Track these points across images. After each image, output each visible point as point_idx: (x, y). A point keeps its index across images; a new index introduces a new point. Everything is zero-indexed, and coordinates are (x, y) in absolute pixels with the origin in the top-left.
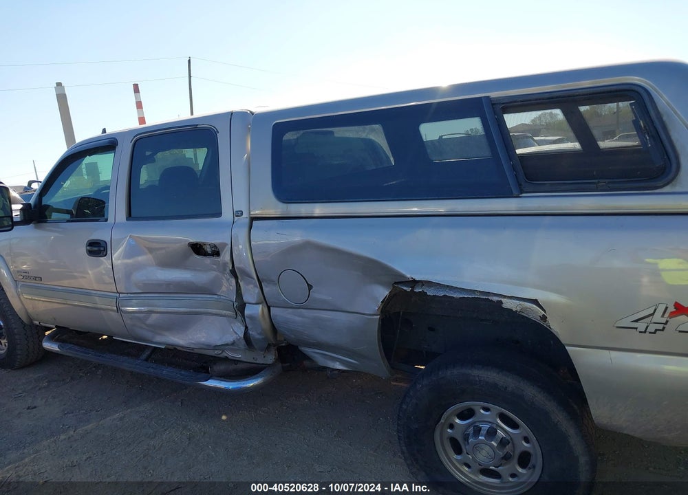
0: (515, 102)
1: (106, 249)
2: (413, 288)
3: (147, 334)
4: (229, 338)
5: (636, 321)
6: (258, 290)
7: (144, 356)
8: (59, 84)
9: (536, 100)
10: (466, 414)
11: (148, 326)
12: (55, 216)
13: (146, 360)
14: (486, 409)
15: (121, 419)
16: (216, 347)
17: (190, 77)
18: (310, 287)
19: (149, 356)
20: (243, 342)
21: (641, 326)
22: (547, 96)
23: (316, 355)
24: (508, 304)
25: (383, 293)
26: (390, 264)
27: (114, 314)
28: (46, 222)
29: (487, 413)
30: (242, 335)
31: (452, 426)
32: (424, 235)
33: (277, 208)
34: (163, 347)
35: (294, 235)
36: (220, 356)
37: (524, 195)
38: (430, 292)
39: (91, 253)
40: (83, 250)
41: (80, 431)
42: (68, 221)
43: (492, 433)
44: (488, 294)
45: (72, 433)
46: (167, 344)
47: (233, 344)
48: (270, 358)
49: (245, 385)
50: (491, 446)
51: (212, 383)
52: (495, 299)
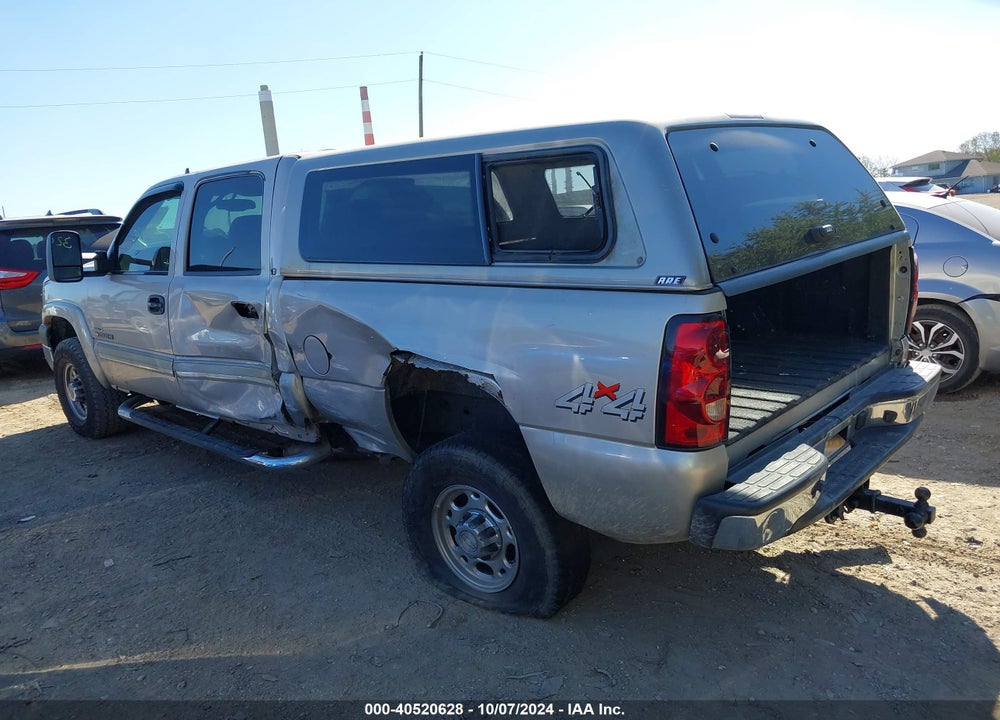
0: (501, 161)
1: (163, 305)
2: (407, 360)
3: (203, 403)
4: (271, 412)
5: (570, 401)
6: (289, 357)
7: (207, 429)
8: (264, 88)
9: (528, 158)
10: (461, 501)
11: (201, 392)
12: (133, 267)
13: (208, 433)
14: (477, 495)
15: (170, 494)
16: (262, 420)
17: (421, 80)
18: (330, 356)
19: (213, 429)
20: (282, 415)
21: (574, 405)
22: (526, 155)
23: (357, 436)
24: (473, 379)
25: (384, 363)
26: (379, 332)
27: (173, 379)
28: (121, 273)
29: (476, 499)
30: (280, 407)
31: (450, 513)
32: (414, 302)
33: (302, 268)
34: (217, 418)
35: (312, 296)
36: (271, 431)
37: (496, 264)
38: (418, 364)
39: (152, 309)
40: (146, 304)
41: (127, 500)
42: (147, 274)
43: (480, 520)
44: (459, 368)
45: (118, 502)
46: (221, 416)
47: (275, 416)
48: (312, 436)
49: (285, 463)
50: (473, 534)
51: (255, 459)
52: (463, 373)
